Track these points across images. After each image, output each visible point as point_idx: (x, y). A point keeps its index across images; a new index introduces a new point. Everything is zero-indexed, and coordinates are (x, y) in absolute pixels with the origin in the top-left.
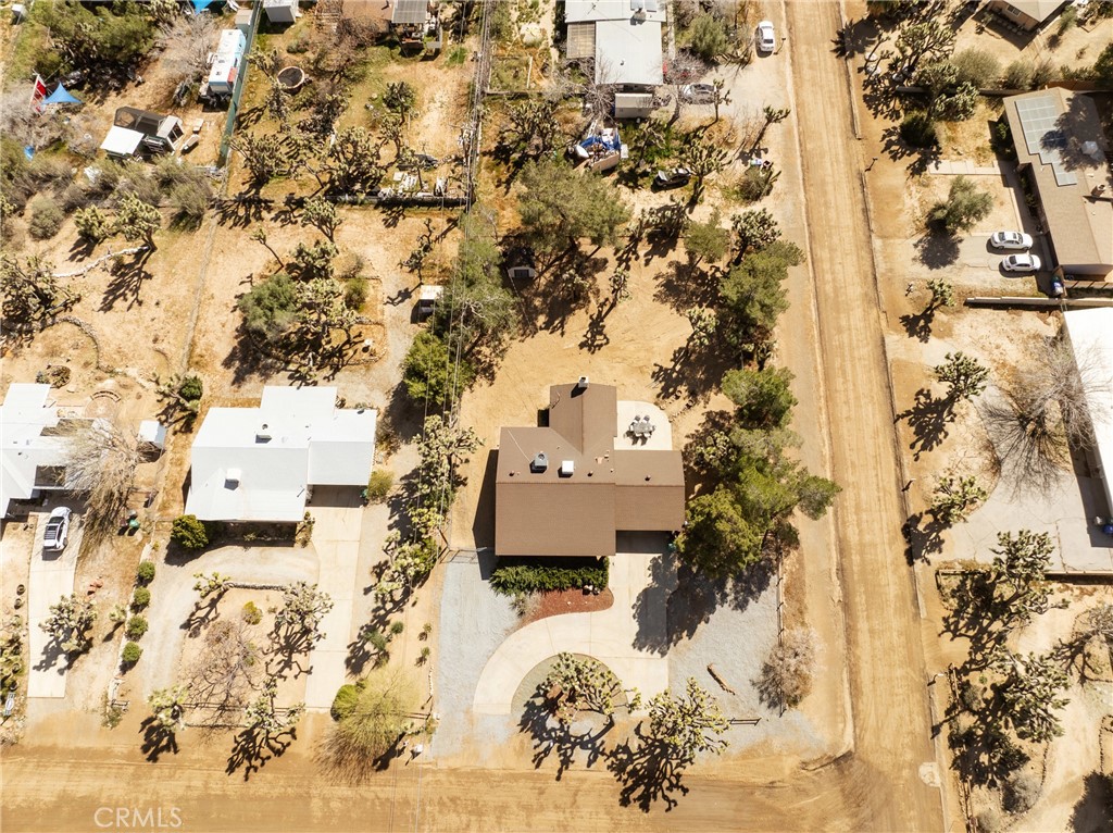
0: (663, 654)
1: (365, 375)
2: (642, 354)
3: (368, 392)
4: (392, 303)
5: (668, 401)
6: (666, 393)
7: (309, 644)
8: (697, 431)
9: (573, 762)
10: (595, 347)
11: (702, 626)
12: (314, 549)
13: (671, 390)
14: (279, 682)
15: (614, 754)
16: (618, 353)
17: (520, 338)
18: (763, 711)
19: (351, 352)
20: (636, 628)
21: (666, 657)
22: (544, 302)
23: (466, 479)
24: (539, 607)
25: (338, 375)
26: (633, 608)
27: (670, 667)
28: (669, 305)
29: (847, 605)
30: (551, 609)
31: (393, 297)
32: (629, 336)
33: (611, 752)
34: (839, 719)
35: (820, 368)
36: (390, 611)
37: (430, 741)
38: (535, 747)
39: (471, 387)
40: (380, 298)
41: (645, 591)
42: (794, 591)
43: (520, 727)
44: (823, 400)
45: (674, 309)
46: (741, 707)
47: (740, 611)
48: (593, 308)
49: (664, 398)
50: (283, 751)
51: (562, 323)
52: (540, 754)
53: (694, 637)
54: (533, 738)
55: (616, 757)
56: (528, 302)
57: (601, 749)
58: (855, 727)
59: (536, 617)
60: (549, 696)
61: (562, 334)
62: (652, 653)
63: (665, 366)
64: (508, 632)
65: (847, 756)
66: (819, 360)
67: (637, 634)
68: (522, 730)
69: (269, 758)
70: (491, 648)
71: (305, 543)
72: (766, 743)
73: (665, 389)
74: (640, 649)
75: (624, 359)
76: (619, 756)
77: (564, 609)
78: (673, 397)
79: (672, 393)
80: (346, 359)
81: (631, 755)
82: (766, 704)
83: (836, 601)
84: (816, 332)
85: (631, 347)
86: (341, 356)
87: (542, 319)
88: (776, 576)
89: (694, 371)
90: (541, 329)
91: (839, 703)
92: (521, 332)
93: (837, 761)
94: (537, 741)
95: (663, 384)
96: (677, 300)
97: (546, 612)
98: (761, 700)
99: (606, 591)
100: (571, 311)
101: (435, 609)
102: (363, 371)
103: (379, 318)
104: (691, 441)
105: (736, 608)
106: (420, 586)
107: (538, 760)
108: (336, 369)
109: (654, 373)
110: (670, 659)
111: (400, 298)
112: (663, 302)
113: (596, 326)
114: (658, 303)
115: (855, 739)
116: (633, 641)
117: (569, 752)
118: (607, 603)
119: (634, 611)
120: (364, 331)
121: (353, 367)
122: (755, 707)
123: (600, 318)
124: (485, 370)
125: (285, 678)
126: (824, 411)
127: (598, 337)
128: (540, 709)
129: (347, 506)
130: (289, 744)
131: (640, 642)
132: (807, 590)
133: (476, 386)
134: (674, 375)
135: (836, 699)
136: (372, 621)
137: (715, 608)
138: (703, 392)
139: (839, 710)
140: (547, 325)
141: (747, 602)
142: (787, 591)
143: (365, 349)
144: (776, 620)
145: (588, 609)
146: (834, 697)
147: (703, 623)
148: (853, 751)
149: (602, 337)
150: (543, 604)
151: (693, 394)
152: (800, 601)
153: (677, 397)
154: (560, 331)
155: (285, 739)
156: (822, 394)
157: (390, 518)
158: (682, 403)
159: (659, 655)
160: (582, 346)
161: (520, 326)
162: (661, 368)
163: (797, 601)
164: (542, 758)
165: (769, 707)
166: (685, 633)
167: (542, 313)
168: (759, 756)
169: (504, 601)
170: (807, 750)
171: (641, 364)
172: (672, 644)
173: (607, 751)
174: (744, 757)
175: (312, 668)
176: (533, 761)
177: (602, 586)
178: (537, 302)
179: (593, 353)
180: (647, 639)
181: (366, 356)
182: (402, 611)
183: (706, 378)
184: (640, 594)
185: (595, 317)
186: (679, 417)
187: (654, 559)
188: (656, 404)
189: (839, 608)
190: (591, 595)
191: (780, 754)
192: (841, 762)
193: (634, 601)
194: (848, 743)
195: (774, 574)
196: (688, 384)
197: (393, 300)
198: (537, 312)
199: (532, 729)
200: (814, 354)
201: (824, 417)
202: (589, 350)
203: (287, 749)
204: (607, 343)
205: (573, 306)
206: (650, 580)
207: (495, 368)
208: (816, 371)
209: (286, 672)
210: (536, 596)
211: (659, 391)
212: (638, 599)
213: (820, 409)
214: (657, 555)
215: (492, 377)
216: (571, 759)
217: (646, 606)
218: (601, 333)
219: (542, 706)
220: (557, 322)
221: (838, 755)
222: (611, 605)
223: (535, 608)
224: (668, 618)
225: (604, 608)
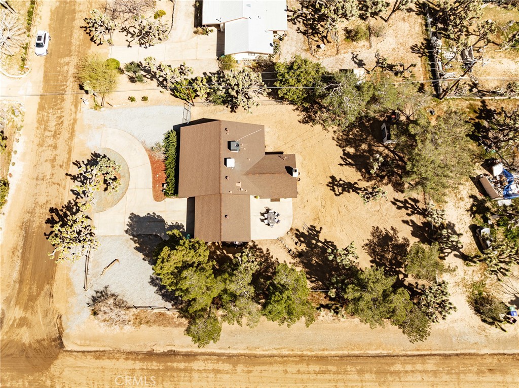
0: (126, 232)
1: (302, 49)
2: (329, 219)
3: (290, 52)
5: (294, 237)
6: (299, 235)
8: (272, 257)
9: (74, 182)
10: (332, 187)
11: (141, 256)
13: (302, 239)
15: (76, 204)
16: (329, 203)
18: (91, 293)
19: (316, 39)
20: (142, 215)
21: (125, 234)
22: (364, 151)
23: (235, 112)
24: (156, 159)
25: (301, 35)
26: (154, 213)
27: (119, 236)
28: (371, 238)
29: (150, 355)
30: (155, 166)
32: (343, 210)
33: (77, 202)
34: (83, 342)
35: (326, 353)
37: (91, 108)
38: (83, 162)
39: (297, 109)
41: (163, 221)
42: (161, 319)
43: (94, 153)
44: (299, 353)
45: (367, 242)
46: (94, 279)
47: (150, 281)
48: (363, 184)
49: (296, 234)
50: (92, 41)
51: (350, 164)
52: (80, 164)
53: (135, 251)
54: (88, 160)
55: (74, 205)
56: (364, 141)
57: (79, 197)
58: (78, 352)
59: (151, 157)
61: (341, 165)
62: (127, 225)
63: (320, 235)
64: (143, 143)
65: (62, 345)
66: (333, 353)
67: (138, 216)
68: (92, 154)
69: (90, 35)
70: (135, 134)
71: (195, 32)
72: (74, 293)
73: (303, 235)
74: (130, 218)
75: (324, 207)
76: (75, 207)
77: (155, 172)
78: (296, 240)
79: (300, 240)
80: (312, 37)
81: (75, 214)
82: (94, 295)
83: (154, 348)
84: (357, 352)
85: (335, 212)
86: (313, 34)
87: (351, 150)
88: (171, 307)
89: (318, 256)
90: (344, 151)
91: (92, 343)
93: (60, 338)
94: (86, 162)
95: (307, 233)
96: (375, 244)
97: (153, 162)
98: (97, 292)
99: (163, 197)
100: (359, 169)
102: (304, 48)
103: (342, 51)
104: (265, 253)
105: (152, 278)
106: (171, 94)
108: (304, 33)
109: (314, 227)
110: (123, 236)
111: (357, 61)
112: (372, 234)
113: (349, 187)
114: (371, 230)
115: (71, 351)
116: (134, 213)
117: (79, 179)
118: (157, 198)
119: (151, 214)
120: (332, 44)
121: (307, 42)
122: (93, 288)
123: (356, 190)
126: (291, 353)
127: (340, 189)
129: (217, 50)
131: (133, 217)
132: (162, 328)
133: (298, 112)
134: (314, 242)
135: (94, 341)
137: (152, 265)
138: (302, 262)
139: (88, 342)
140: (347, 155)
141: (155, 285)
142: (161, 314)
143: (318, 47)
144: (144, 305)
145: (154, 187)
146: (95, 340)
147: (143, 257)
148: (64, 349)
149: (340, 191)
150: (158, 161)
151: (300, 255)
152: (155, 322)
153: (296, 243)
154: (343, 163)
156: (305, 353)
158: (293, 247)
159: (126, 229)
160: (333, 178)
162: (319, 232)
163: (155, 321)
164: (77, 165)
165: (93, 297)
166: (138, 246)
167: (356, 150)
168: (67, 289)
169: (161, 139)
170: (68, 319)
171: (321, 218)
172: (132, 237)
174: (68, 280)
175: (131, 47)
176: (76, 161)
177: (166, 194)
178: (364, 146)
179: (328, 185)
180: (136, 222)
181: (314, 47)
182: (158, 86)
183: (313, 265)
184: (161, 217)
185: (356, 185)
186: (282, 245)
187: (183, 226)
188: (291, 229)
189: (149, 349)
190: (161, 188)
191: (67, 302)
192: (59, 342)
193: (157, 214)
194: (68, 346)
195: (173, 305)
196: (307, 252)
198: (357, 147)
199: (93, 159)
200: (338, 349)
201: (286, 352)
202: (330, 183)
204: (336, 195)
205: (364, 170)
206: (170, 223)
207: (311, 124)
208: (323, 350)
209: (130, 35)
210: (162, 157)
211: (301, 231)
212: (158, 216)
213: (292, 350)
214: (185, 228)
215: (305, 122)
216: (76, 181)
217: (154, 221)
218: (344, 190)
220: (350, 160)
221: (62, 338)
222: (156, 200)
223: (156, 157)
224: (147, 235)
225: (154, 196)
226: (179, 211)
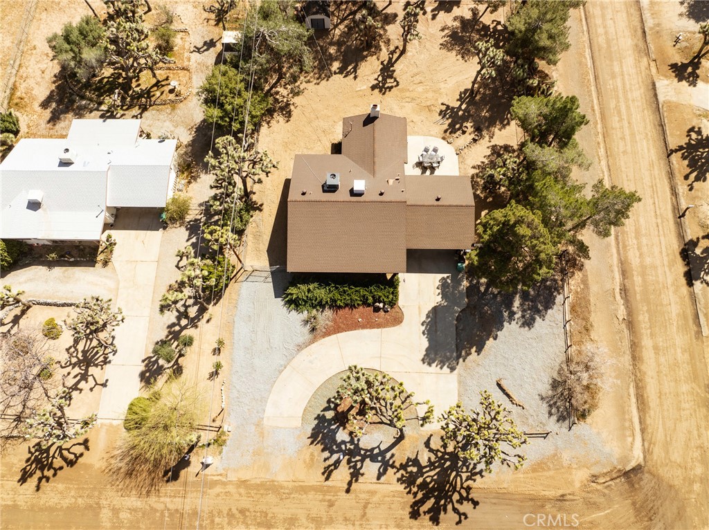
0: (452, 369)
1: (170, 114)
2: (430, 95)
3: (173, 129)
4: (199, 52)
5: (455, 135)
6: (452, 129)
7: (106, 358)
8: (483, 162)
9: (363, 475)
10: (386, 89)
11: (490, 342)
12: (114, 269)
13: (457, 126)
14: (75, 394)
15: (403, 467)
16: (407, 94)
17: (315, 81)
18: (552, 425)
19: (158, 94)
20: (425, 343)
21: (456, 372)
22: (338, 50)
23: (262, 205)
24: (330, 323)
25: (146, 114)
26: (423, 324)
27: (460, 382)
28: (454, 53)
29: (631, 323)
30: (342, 326)
31: (199, 46)
32: (417, 79)
33: (401, 464)
34: (628, 433)
35: (596, 107)
36: (185, 327)
37: (220, 453)
38: (325, 460)
39: (268, 123)
40: (187, 47)
41: (435, 309)
42: (580, 309)
43: (310, 440)
44: (600, 136)
45: (459, 57)
46: (530, 421)
47: (527, 328)
48: (384, 54)
49: (450, 133)
50: (76, 462)
51: (355, 69)
52: (330, 466)
53: (483, 353)
54: (323, 450)
55: (406, 470)
56: (324, 50)
57: (391, 462)
58: (643, 440)
59: (328, 333)
60: (340, 409)
61: (355, 78)
62: (441, 368)
63: (451, 105)
64: (300, 348)
65: (637, 469)
66: (595, 101)
67: (427, 350)
68: (312, 443)
69: (61, 468)
70: (282, 363)
71: (106, 263)
72: (555, 456)
73: (452, 126)
74: (430, 364)
75: (413, 99)
76: (409, 469)
77: (355, 326)
78: (459, 132)
79: (459, 129)
80: (153, 99)
81: (420, 467)
82: (554, 418)
83: (621, 319)
84: (592, 77)
85: (420, 89)
86: (149, 97)
87: (336, 65)
88: (561, 296)
89: (479, 109)
90: (335, 73)
91: (627, 417)
92: (317, 76)
93: (626, 474)
94: (327, 454)
95: (450, 120)
96: (462, 49)
97: (337, 329)
98: (550, 414)
99: (397, 309)
100: (364, 58)
101: (230, 325)
102: (168, 111)
103: (186, 64)
104: (478, 171)
105: (523, 325)
106: (215, 304)
107: (328, 473)
108: (144, 109)
109: (441, 111)
110: (460, 375)
111: (205, 47)
112: (449, 50)
113: (387, 70)
114: (444, 51)
115: (644, 452)
116: (422, 357)
117: (359, 465)
118: (398, 320)
119: (423, 328)
120: (171, 75)
121: (160, 107)
122: (544, 422)
123: (391, 63)
124: (282, 109)
125: (81, 390)
126: (602, 145)
127: (388, 80)
128: (330, 422)
129: (148, 230)
130: (81, 455)
131: (429, 358)
132: (592, 308)
133: (273, 123)
134: (461, 113)
135: (624, 413)
136: (167, 336)
137: (503, 326)
138: (488, 128)
139: (627, 424)
140: (341, 70)
141: (534, 320)
142: (573, 309)
143: (171, 91)
144: (563, 336)
145: (379, 326)
146: (622, 411)
147: (491, 339)
148: (643, 464)
149: (392, 80)
150: (334, 320)
151: (478, 129)
152: (586, 319)
153: (464, 132)
154: (353, 75)
155: (78, 450)
156: (600, 130)
157: (188, 240)
158: (468, 137)
159: (449, 370)
160: (373, 88)
161: (316, 71)
162: (448, 106)
163: (583, 319)
164: (332, 471)
165: (558, 421)
166: (474, 349)
167: (336, 60)
168: (549, 469)
169: (296, 318)
170: (596, 463)
171: (429, 103)
172: (461, 360)
173: (397, 465)
174: (534, 470)
175: (107, 381)
176: (323, 474)
177: (393, 304)
178: (332, 50)
179: (384, 94)
180: (436, 354)
181: (172, 96)
182: (197, 327)
183: (491, 116)
184: (429, 312)
185: (385, 63)
186: (466, 150)
187: (443, 278)
188: (444, 138)
189: (624, 326)
190: (382, 313)
191: (570, 467)
192: (631, 475)
193: (423, 318)
194: (637, 457)
195: (559, 294)
196: (474, 121)
197: (199, 49)
198: (332, 59)
199: (322, 442)
200: (590, 96)
201: (602, 152)
202: (380, 91)
203: (80, 459)
204: (397, 85)
205: (365, 53)
206: (439, 298)
207: (292, 107)
208: (594, 110)
209: (82, 385)
210: (328, 313)
211: (446, 127)
212: (428, 316)
213: (599, 143)
214: (445, 275)
215: (288, 115)
216: (361, 471)
217: (436, 322)
218: (391, 77)
219: (333, 419)
220: (350, 68)
221: (628, 468)
222: (401, 322)
223: (327, 325)
224: (457, 334)
225: (394, 326)
226: (419, 285)
